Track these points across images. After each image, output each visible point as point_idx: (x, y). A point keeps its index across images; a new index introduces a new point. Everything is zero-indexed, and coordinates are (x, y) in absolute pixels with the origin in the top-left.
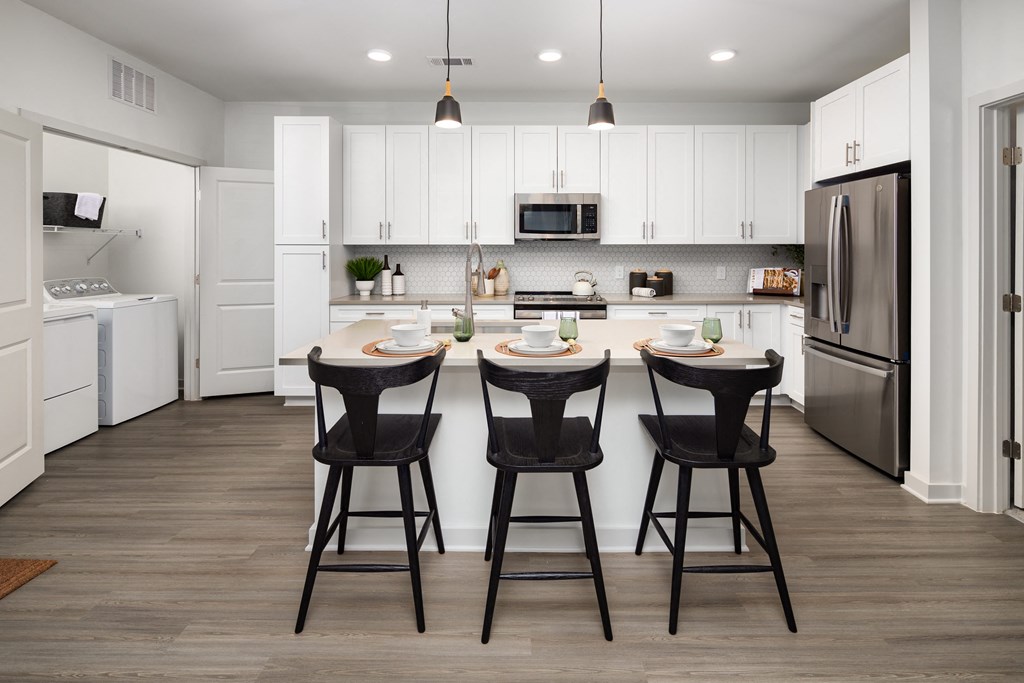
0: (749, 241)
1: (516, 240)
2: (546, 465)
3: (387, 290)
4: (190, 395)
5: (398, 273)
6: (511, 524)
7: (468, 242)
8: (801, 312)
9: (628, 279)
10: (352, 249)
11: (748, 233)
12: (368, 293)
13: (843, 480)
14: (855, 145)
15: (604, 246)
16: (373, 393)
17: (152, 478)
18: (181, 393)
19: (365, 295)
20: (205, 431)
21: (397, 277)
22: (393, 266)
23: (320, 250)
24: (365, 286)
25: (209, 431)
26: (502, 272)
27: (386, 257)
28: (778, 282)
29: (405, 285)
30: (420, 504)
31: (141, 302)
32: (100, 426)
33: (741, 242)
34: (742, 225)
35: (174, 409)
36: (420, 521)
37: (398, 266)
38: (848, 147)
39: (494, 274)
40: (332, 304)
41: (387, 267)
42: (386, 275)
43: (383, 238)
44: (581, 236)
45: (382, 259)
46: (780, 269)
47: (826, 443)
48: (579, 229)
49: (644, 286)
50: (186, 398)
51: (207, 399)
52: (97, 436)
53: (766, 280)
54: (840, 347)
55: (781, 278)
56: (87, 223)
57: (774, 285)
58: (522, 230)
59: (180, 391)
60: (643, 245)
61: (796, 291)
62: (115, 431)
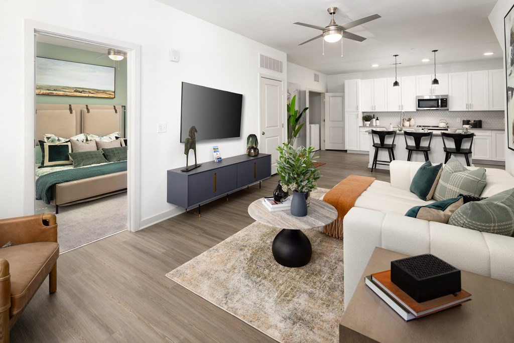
1: (417, 110)
3: (374, 124)
4: (323, 148)
7: (400, 111)
9: (462, 122)
10: (364, 113)
15: (451, 111)
19: (368, 125)
21: (377, 121)
22: (376, 118)
23: (357, 113)
24: (368, 123)
26: (412, 119)
35: (318, 152)
39: (409, 120)
41: (374, 118)
42: (374, 120)
43: (373, 110)
44: (441, 108)
45: (373, 116)
48: (440, 106)
49: (468, 124)
50: (321, 149)
51: (327, 150)
58: (419, 107)
59: (320, 147)
60: (467, 111)
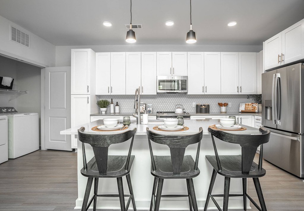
0: (240, 93)
1: (157, 93)
2: (177, 175)
3: (112, 111)
4: (43, 148)
5: (117, 105)
6: (162, 198)
8: (260, 118)
9: (195, 107)
10: (99, 96)
11: (240, 91)
12: (104, 112)
13: (280, 179)
14: (282, 55)
15: (189, 95)
16: (106, 146)
17: (23, 178)
18: (40, 147)
19: (104, 113)
20: (46, 161)
23: (87, 96)
24: (103, 110)
25: (47, 161)
27: (112, 99)
28: (250, 108)
29: (120, 110)
30: (126, 192)
31: (25, 115)
32: (9, 159)
33: (237, 93)
34: (238, 88)
35: (38, 153)
36: (127, 199)
37: (117, 103)
38: (279, 56)
40: (91, 115)
41: (112, 103)
42: (112, 106)
43: (110, 92)
44: (181, 91)
45: (110, 100)
46: (251, 103)
47: (271, 165)
48: (180, 89)
51: (49, 150)
52: (7, 163)
53: (246, 107)
54: (277, 129)
55: (251, 106)
56: (6, 87)
57: (249, 109)
59: (39, 147)
60: (203, 95)
61: (256, 111)
62: (14, 160)
